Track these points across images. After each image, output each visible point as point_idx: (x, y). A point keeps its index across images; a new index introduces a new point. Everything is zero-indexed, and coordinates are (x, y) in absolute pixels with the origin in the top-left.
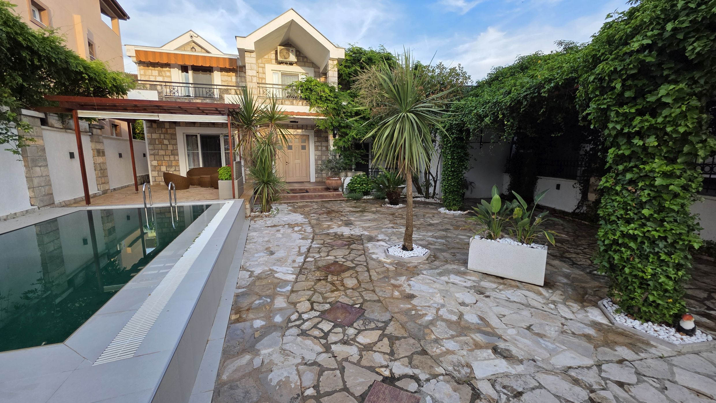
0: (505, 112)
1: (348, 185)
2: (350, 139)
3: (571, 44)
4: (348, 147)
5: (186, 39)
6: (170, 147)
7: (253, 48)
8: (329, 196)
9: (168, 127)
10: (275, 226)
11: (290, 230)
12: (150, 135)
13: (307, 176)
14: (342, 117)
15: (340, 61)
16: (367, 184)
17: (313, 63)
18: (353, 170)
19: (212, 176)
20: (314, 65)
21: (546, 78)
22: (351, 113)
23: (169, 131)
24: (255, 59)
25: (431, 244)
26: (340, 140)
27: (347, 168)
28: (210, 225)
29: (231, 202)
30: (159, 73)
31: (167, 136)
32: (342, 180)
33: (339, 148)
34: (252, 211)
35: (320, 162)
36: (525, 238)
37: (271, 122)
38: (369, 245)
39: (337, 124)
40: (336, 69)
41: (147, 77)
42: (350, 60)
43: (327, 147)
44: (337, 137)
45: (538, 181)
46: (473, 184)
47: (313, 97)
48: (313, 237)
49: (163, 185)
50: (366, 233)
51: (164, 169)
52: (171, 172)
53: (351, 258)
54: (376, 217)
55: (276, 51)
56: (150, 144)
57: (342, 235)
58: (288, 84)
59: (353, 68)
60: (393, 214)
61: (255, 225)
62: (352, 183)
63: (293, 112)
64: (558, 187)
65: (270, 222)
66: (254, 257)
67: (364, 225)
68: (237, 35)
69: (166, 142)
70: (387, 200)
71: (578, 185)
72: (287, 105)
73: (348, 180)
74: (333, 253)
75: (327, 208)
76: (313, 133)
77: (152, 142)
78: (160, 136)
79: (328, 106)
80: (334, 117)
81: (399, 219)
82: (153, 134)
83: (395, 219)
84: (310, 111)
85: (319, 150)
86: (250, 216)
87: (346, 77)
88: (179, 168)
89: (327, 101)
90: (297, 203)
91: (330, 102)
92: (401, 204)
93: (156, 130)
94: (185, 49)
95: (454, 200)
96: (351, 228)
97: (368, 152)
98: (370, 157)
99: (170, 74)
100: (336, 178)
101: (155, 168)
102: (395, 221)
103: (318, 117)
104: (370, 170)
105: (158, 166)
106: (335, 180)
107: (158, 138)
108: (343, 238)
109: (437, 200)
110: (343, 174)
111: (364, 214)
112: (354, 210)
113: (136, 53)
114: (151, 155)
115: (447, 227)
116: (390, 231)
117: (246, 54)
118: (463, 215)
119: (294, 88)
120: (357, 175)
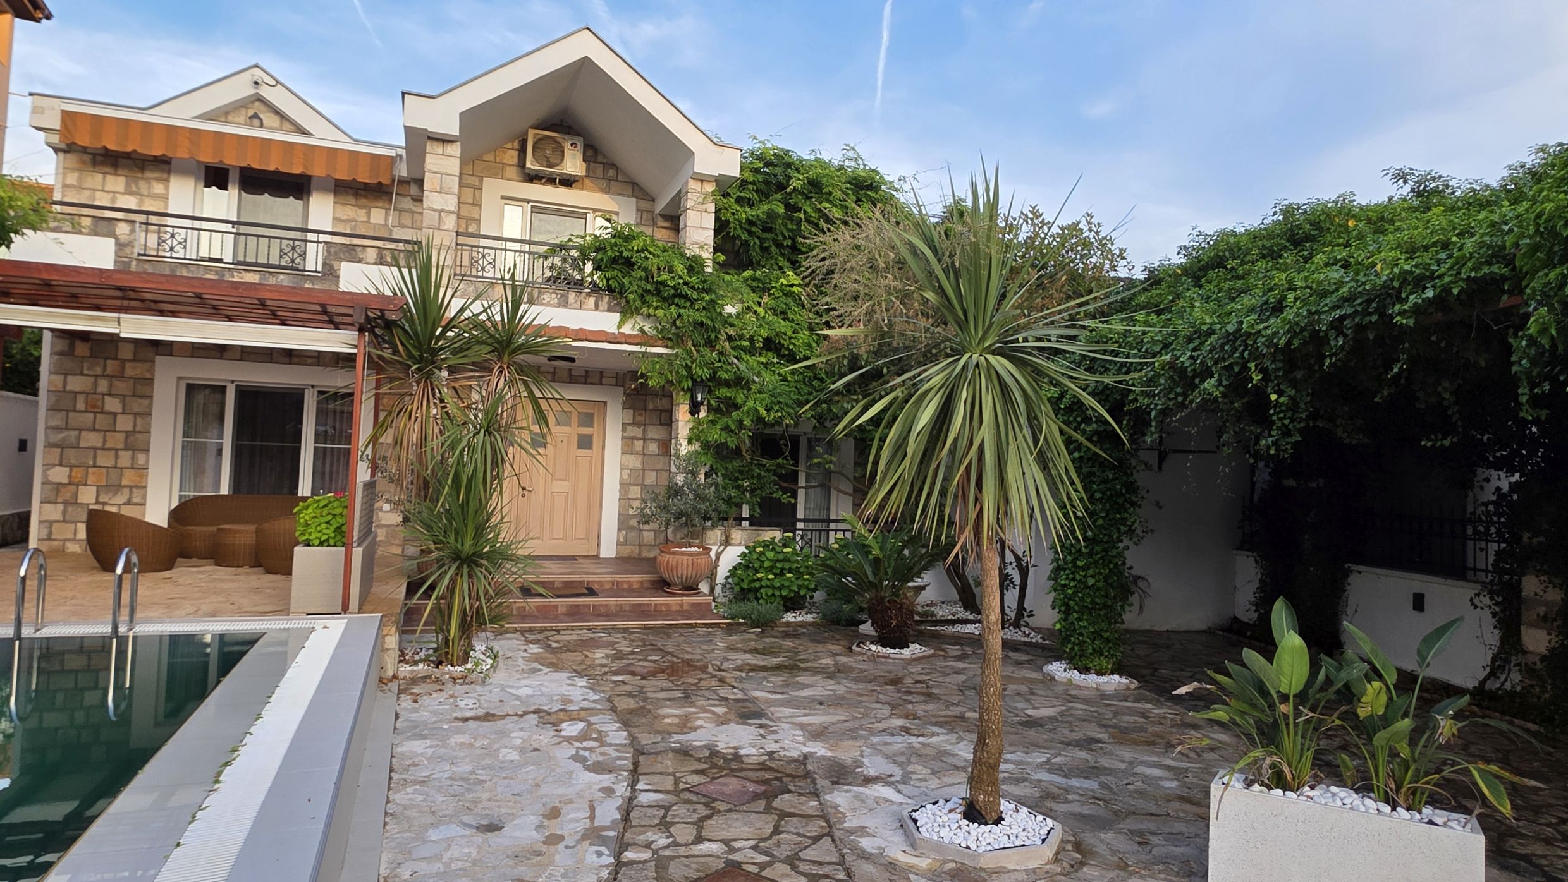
0: (1267, 363)
1: (733, 572)
2: (747, 422)
3: (1434, 179)
4: (738, 447)
5: (241, 89)
6: (124, 423)
7: (454, 130)
8: (667, 613)
9: (130, 357)
10: (488, 717)
11: (545, 737)
12: (58, 379)
13: (588, 540)
14: (721, 353)
15: (723, 187)
16: (798, 573)
17: (634, 184)
18: (745, 524)
19: (266, 526)
20: (637, 190)
21: (1406, 272)
22: (751, 340)
23: (131, 370)
24: (457, 162)
25: (1054, 798)
26: (713, 422)
27: (727, 516)
28: (269, 713)
29: (337, 626)
30: (127, 185)
31: (121, 386)
32: (713, 554)
33: (706, 446)
34: (402, 660)
35: (635, 492)
36: (1399, 788)
37: (500, 359)
38: (840, 798)
39: (705, 373)
40: (712, 207)
41: (87, 193)
42: (753, 183)
43: (666, 447)
44: (703, 414)
45: (1350, 580)
46: (1141, 583)
47: (633, 282)
48: (636, 764)
49: (74, 554)
50: (819, 749)
51: (87, 496)
52: (114, 509)
53: (783, 852)
54: (841, 689)
55: (523, 143)
56: (52, 409)
57: (737, 757)
58: (557, 242)
59: (765, 207)
60: (896, 681)
61: (415, 710)
62: (746, 565)
63: (566, 329)
64: (1419, 603)
65: (471, 701)
66: (425, 841)
67: (805, 720)
68: (406, 89)
69: (112, 404)
70: (867, 628)
71: (1486, 600)
72: (548, 305)
73: (730, 557)
74: (717, 827)
75: (664, 653)
76: (621, 398)
77: (63, 403)
78: (96, 384)
79: (679, 316)
80: (698, 351)
81: (921, 698)
82: (69, 378)
83: (905, 700)
84: (619, 327)
85: (637, 453)
86: (395, 677)
87: (739, 232)
88: (144, 497)
89: (676, 300)
90: (558, 631)
91: (688, 304)
92: (918, 646)
93: (86, 365)
94: (230, 118)
95: (1096, 635)
96: (762, 731)
97: (796, 465)
98: (802, 482)
99: (167, 188)
100: (692, 549)
101: (58, 491)
102: (910, 706)
103: (643, 349)
104: (800, 525)
105: (69, 484)
106: (690, 554)
107: (87, 390)
108: (742, 770)
109: (1033, 634)
110: (714, 536)
111: (798, 679)
112: (762, 663)
113: (63, 121)
114: (49, 445)
115: (1089, 733)
116: (900, 743)
117: (430, 147)
118: (1128, 689)
119: (574, 253)
120: (761, 539)
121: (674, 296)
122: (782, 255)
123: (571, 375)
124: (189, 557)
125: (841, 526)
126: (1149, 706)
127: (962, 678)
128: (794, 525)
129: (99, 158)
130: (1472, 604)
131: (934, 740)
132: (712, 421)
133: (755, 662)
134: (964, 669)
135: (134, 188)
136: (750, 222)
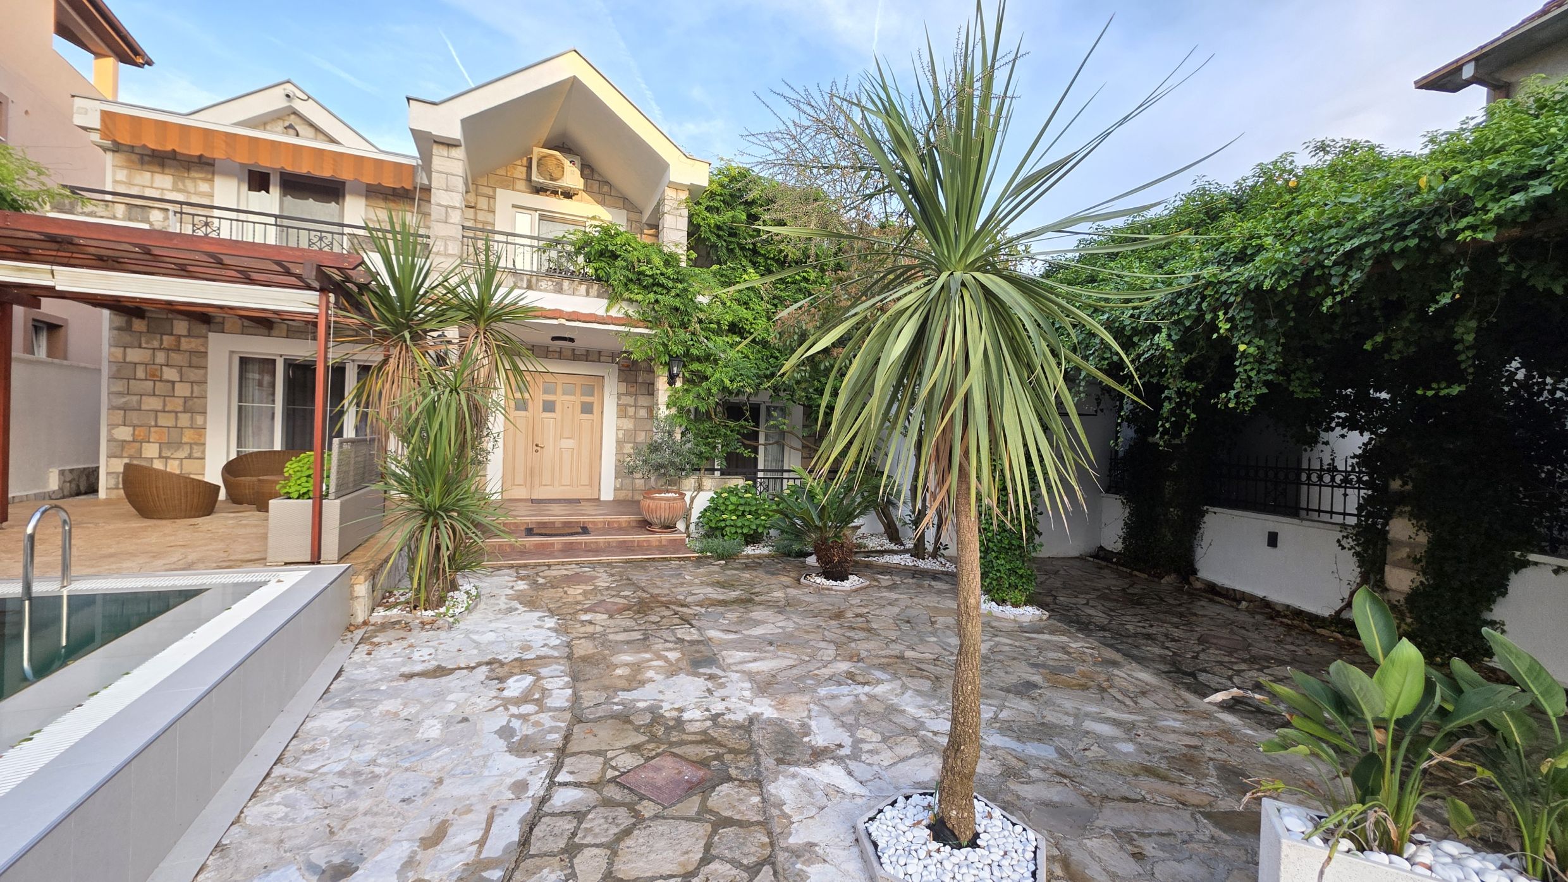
1: (704, 513)
2: (714, 390)
4: (708, 412)
5: (273, 101)
6: (182, 390)
7: (457, 134)
8: (648, 547)
9: (185, 333)
10: (437, 672)
12: (119, 352)
13: (590, 485)
14: (693, 334)
15: (695, 193)
16: (756, 514)
17: (625, 199)
18: (717, 474)
20: (625, 203)
22: (719, 323)
23: (185, 344)
24: (463, 165)
27: (699, 466)
30: (175, 183)
31: (176, 358)
32: (687, 499)
33: (681, 409)
34: (384, 600)
35: (628, 448)
37: (477, 325)
38: (785, 789)
39: (679, 350)
40: (685, 213)
41: (137, 189)
42: (721, 195)
43: (651, 410)
44: (679, 384)
45: (1206, 519)
47: (618, 275)
48: (567, 738)
50: (766, 709)
51: (151, 452)
54: (790, 626)
55: (530, 160)
57: (679, 723)
58: (553, 237)
59: (730, 215)
60: (839, 615)
61: (363, 665)
62: (714, 508)
63: (561, 311)
64: (1273, 540)
67: (754, 667)
68: (411, 95)
69: (170, 374)
70: (812, 560)
71: (1352, 541)
72: (545, 290)
73: (702, 501)
75: (637, 588)
76: (616, 373)
77: (123, 372)
78: (154, 356)
79: (657, 301)
80: (674, 332)
81: (862, 635)
82: (129, 350)
83: (849, 637)
84: (607, 310)
85: (630, 417)
86: (365, 623)
87: (709, 235)
88: (204, 452)
89: (655, 288)
90: (549, 566)
91: (665, 291)
92: (856, 578)
93: (143, 340)
94: (268, 128)
95: (1013, 571)
96: (710, 685)
97: (757, 425)
98: (762, 440)
99: (212, 188)
100: (670, 495)
101: (123, 448)
102: (853, 645)
103: (627, 329)
104: (760, 474)
105: (133, 441)
106: (668, 499)
107: (146, 361)
108: (682, 743)
109: (948, 564)
110: (690, 483)
111: (752, 614)
112: (721, 597)
113: (103, 120)
114: (112, 408)
115: (1024, 675)
116: (847, 694)
117: (437, 150)
118: (1041, 620)
119: (569, 248)
120: (727, 486)
121: (653, 285)
122: (746, 257)
123: (574, 354)
124: (241, 503)
125: (792, 475)
126: (1065, 639)
127: (896, 610)
128: (756, 474)
129: (146, 159)
130: (1340, 545)
131: (879, 690)
132: (686, 390)
133: (715, 596)
134: (897, 600)
135: (181, 186)
136: (719, 228)
